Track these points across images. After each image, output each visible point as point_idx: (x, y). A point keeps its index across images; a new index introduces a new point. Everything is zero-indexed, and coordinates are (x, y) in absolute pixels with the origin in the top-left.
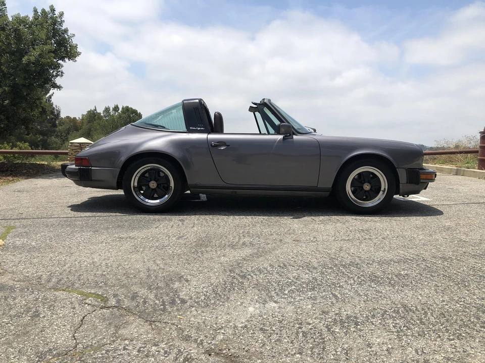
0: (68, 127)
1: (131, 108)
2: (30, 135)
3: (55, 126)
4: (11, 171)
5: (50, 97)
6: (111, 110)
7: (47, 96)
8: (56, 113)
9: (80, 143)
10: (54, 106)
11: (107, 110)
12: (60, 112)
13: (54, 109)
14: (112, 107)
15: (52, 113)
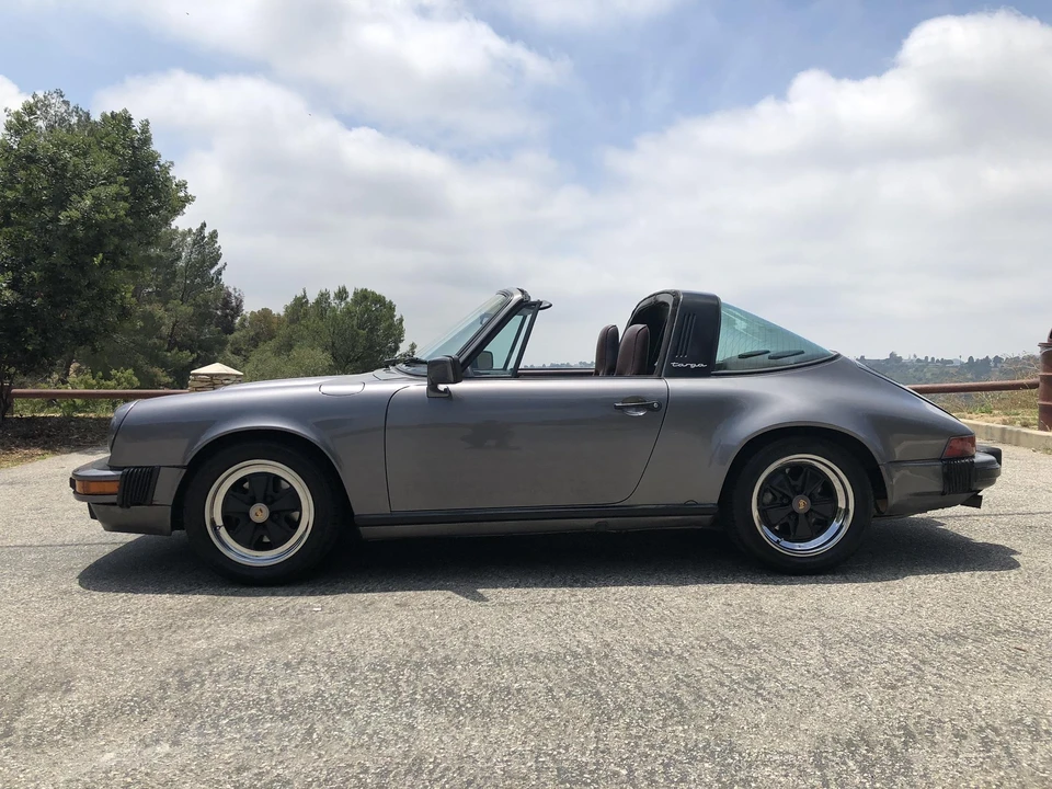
0: (252, 333)
1: (373, 293)
2: (174, 352)
3: (230, 329)
4: (48, 436)
5: (219, 273)
6: (332, 298)
7: (212, 272)
8: (234, 304)
9: (211, 375)
10: (231, 290)
11: (324, 297)
12: (241, 301)
13: (229, 295)
14: (333, 290)
15: (226, 303)
